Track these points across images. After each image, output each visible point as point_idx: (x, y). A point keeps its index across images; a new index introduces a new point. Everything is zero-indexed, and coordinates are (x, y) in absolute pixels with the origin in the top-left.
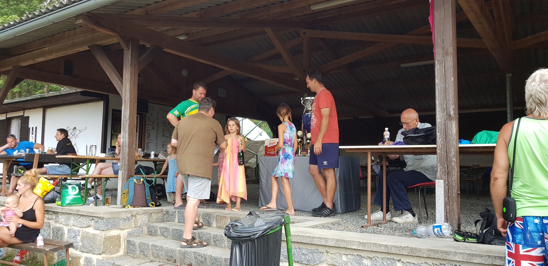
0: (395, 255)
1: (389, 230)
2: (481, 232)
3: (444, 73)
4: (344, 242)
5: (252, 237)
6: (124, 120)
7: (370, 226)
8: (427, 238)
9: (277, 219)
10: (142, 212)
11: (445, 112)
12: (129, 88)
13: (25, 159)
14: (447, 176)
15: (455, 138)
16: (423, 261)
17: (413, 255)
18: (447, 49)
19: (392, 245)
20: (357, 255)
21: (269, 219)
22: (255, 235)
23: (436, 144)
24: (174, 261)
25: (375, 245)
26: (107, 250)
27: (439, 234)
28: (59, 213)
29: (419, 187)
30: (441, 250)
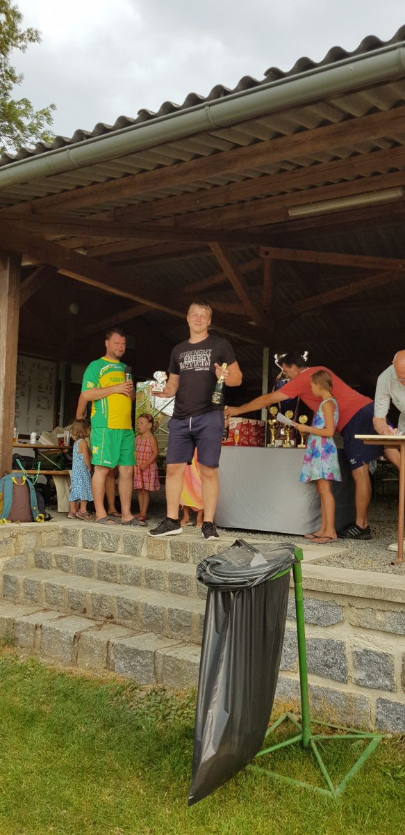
4: (381, 590)
5: (249, 584)
7: (402, 563)
9: (284, 554)
10: (27, 529)
21: (270, 553)
22: (252, 580)
24: (82, 611)
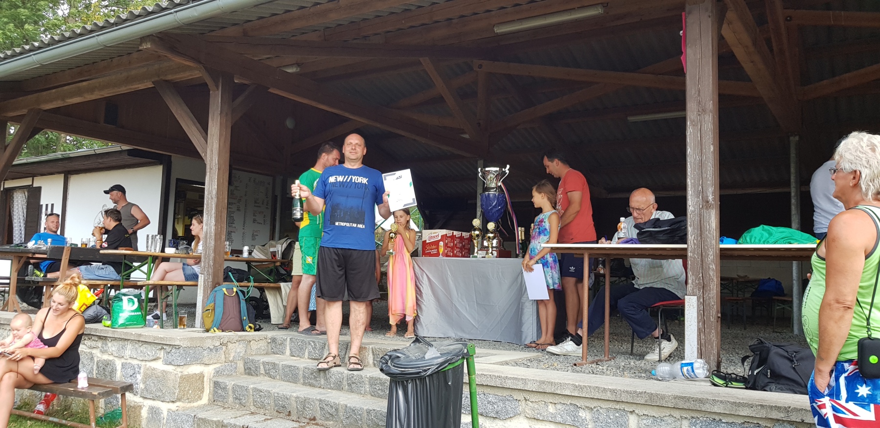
0: (626, 404)
1: (614, 370)
2: (750, 373)
3: (699, 139)
4: (552, 384)
5: (423, 374)
6: (208, 198)
7: (586, 364)
8: (672, 381)
9: (456, 349)
10: (237, 338)
11: (700, 197)
12: (218, 149)
13: (50, 255)
14: (702, 290)
15: (714, 235)
16: (667, 412)
17: (653, 404)
18: (705, 104)
19: (622, 390)
20: (571, 404)
21: (444, 348)
22: (426, 371)
23: (686, 244)
24: (287, 414)
25: (597, 390)
26: (184, 395)
27: (690, 376)
28: (108, 339)
29: (660, 308)
30: (693, 398)
